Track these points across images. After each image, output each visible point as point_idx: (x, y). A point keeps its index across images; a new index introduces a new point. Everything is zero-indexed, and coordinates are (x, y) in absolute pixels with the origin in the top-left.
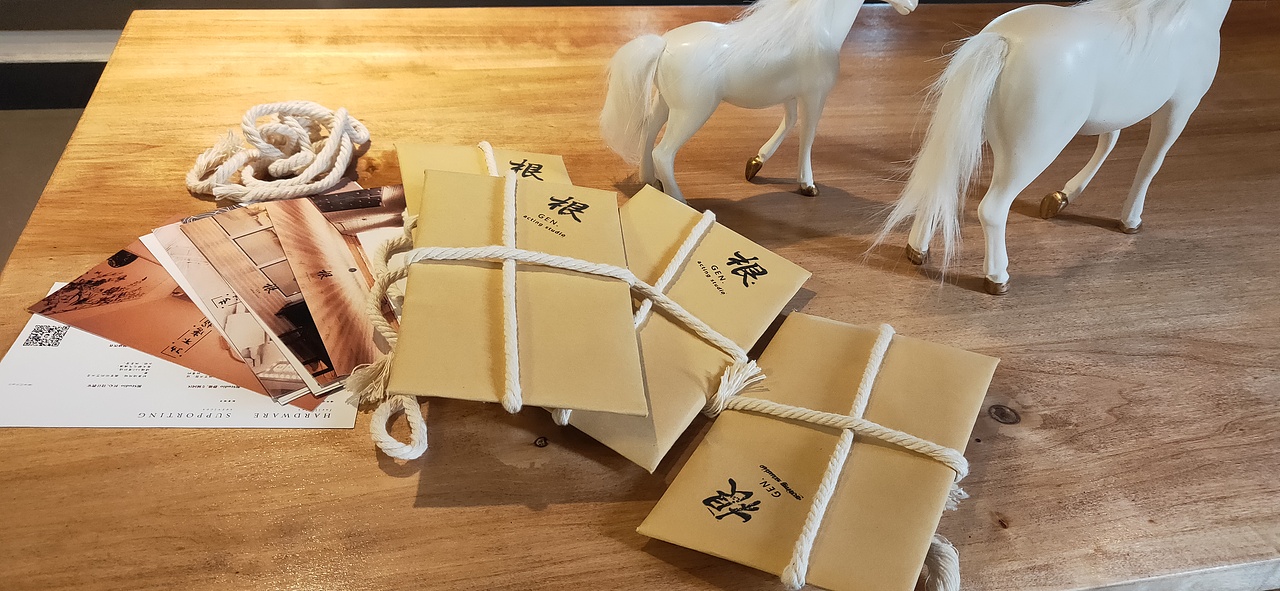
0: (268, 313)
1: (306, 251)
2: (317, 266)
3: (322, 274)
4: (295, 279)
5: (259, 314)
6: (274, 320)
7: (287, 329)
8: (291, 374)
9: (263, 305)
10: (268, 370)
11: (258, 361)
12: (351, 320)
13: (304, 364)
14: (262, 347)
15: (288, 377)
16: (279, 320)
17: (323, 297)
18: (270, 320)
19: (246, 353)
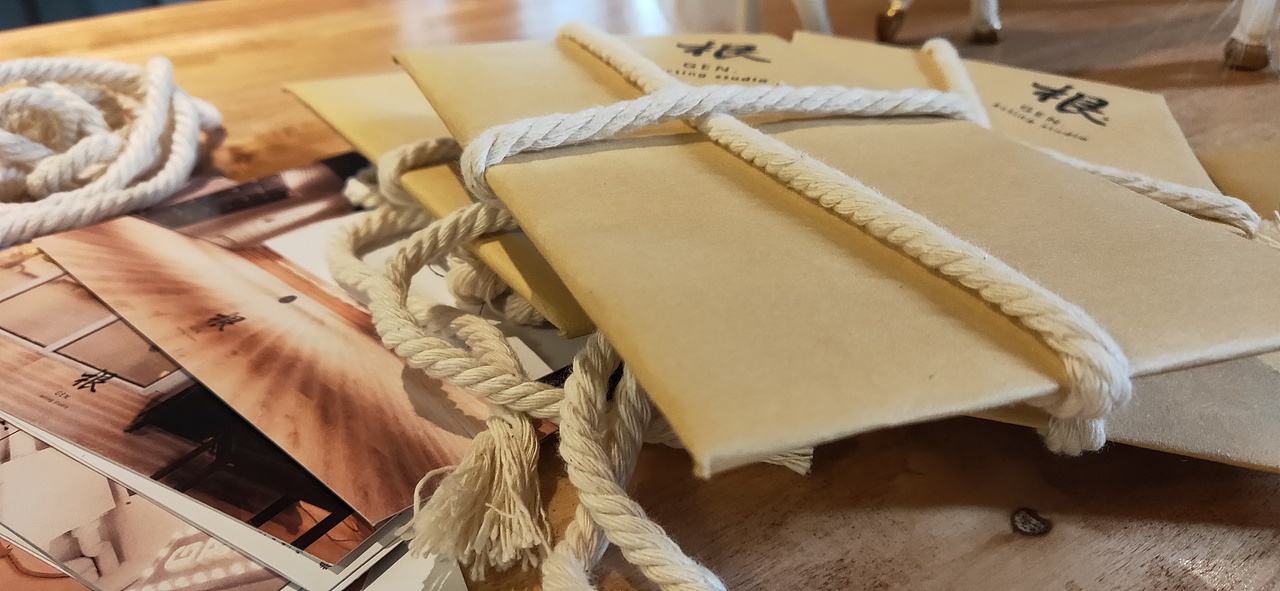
0: (105, 434)
1: (161, 292)
2: (201, 311)
3: (219, 323)
4: (155, 348)
5: (80, 441)
6: (128, 443)
7: (170, 453)
8: (224, 563)
9: (83, 418)
10: (148, 572)
11: (108, 559)
12: (335, 388)
13: (256, 522)
14: (109, 518)
15: (219, 574)
16: (142, 441)
17: (242, 362)
18: (116, 446)
19: (65, 546)
